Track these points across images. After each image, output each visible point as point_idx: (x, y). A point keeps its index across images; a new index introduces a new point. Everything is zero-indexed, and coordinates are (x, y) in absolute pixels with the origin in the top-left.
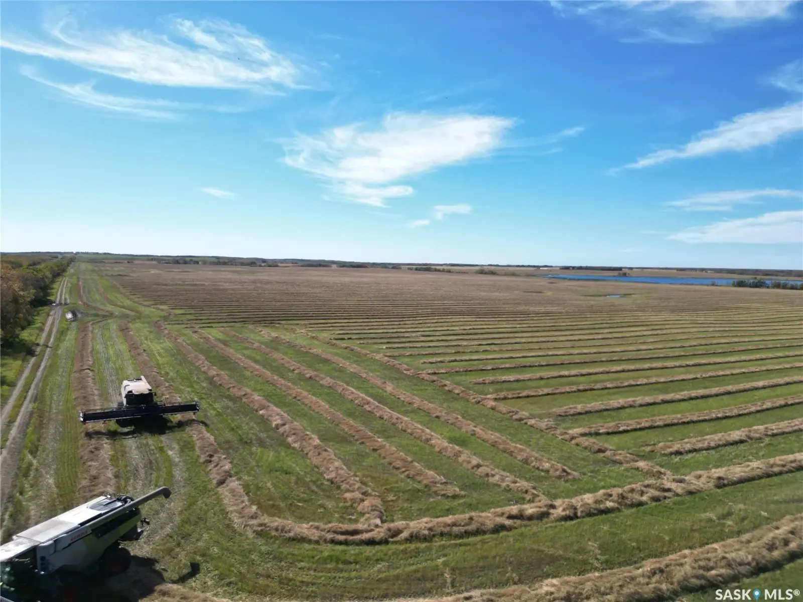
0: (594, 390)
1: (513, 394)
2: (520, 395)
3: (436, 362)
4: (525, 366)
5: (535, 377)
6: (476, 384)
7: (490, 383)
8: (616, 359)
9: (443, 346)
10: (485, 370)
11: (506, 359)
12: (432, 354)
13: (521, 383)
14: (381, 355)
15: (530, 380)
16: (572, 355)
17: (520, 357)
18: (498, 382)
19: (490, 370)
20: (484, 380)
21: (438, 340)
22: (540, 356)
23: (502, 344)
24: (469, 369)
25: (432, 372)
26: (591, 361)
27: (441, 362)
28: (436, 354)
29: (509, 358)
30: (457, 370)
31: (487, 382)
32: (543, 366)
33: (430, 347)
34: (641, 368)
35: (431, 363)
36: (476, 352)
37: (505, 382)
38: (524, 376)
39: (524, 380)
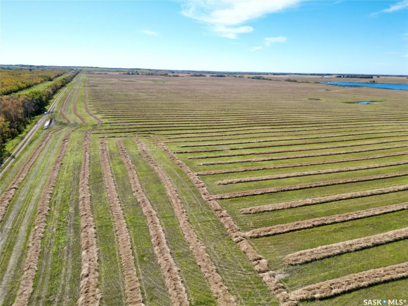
1: (265, 231)
3: (228, 184)
4: (284, 191)
5: (287, 207)
6: (244, 214)
7: (254, 213)
8: (350, 180)
9: (239, 162)
10: (256, 195)
11: (275, 179)
12: (229, 173)
13: (276, 213)
14: (196, 174)
15: (283, 209)
16: (321, 174)
17: (284, 178)
18: (260, 212)
19: (259, 194)
20: (250, 210)
21: (239, 155)
22: (298, 176)
23: (278, 159)
24: (245, 194)
25: (220, 197)
26: (332, 183)
27: (231, 183)
28: (231, 172)
29: (277, 178)
30: (237, 195)
31: (252, 212)
32: (297, 189)
33: (230, 163)
34: (365, 194)
35: (224, 184)
36: (258, 170)
37: (264, 211)
38: (280, 204)
39: (279, 210)
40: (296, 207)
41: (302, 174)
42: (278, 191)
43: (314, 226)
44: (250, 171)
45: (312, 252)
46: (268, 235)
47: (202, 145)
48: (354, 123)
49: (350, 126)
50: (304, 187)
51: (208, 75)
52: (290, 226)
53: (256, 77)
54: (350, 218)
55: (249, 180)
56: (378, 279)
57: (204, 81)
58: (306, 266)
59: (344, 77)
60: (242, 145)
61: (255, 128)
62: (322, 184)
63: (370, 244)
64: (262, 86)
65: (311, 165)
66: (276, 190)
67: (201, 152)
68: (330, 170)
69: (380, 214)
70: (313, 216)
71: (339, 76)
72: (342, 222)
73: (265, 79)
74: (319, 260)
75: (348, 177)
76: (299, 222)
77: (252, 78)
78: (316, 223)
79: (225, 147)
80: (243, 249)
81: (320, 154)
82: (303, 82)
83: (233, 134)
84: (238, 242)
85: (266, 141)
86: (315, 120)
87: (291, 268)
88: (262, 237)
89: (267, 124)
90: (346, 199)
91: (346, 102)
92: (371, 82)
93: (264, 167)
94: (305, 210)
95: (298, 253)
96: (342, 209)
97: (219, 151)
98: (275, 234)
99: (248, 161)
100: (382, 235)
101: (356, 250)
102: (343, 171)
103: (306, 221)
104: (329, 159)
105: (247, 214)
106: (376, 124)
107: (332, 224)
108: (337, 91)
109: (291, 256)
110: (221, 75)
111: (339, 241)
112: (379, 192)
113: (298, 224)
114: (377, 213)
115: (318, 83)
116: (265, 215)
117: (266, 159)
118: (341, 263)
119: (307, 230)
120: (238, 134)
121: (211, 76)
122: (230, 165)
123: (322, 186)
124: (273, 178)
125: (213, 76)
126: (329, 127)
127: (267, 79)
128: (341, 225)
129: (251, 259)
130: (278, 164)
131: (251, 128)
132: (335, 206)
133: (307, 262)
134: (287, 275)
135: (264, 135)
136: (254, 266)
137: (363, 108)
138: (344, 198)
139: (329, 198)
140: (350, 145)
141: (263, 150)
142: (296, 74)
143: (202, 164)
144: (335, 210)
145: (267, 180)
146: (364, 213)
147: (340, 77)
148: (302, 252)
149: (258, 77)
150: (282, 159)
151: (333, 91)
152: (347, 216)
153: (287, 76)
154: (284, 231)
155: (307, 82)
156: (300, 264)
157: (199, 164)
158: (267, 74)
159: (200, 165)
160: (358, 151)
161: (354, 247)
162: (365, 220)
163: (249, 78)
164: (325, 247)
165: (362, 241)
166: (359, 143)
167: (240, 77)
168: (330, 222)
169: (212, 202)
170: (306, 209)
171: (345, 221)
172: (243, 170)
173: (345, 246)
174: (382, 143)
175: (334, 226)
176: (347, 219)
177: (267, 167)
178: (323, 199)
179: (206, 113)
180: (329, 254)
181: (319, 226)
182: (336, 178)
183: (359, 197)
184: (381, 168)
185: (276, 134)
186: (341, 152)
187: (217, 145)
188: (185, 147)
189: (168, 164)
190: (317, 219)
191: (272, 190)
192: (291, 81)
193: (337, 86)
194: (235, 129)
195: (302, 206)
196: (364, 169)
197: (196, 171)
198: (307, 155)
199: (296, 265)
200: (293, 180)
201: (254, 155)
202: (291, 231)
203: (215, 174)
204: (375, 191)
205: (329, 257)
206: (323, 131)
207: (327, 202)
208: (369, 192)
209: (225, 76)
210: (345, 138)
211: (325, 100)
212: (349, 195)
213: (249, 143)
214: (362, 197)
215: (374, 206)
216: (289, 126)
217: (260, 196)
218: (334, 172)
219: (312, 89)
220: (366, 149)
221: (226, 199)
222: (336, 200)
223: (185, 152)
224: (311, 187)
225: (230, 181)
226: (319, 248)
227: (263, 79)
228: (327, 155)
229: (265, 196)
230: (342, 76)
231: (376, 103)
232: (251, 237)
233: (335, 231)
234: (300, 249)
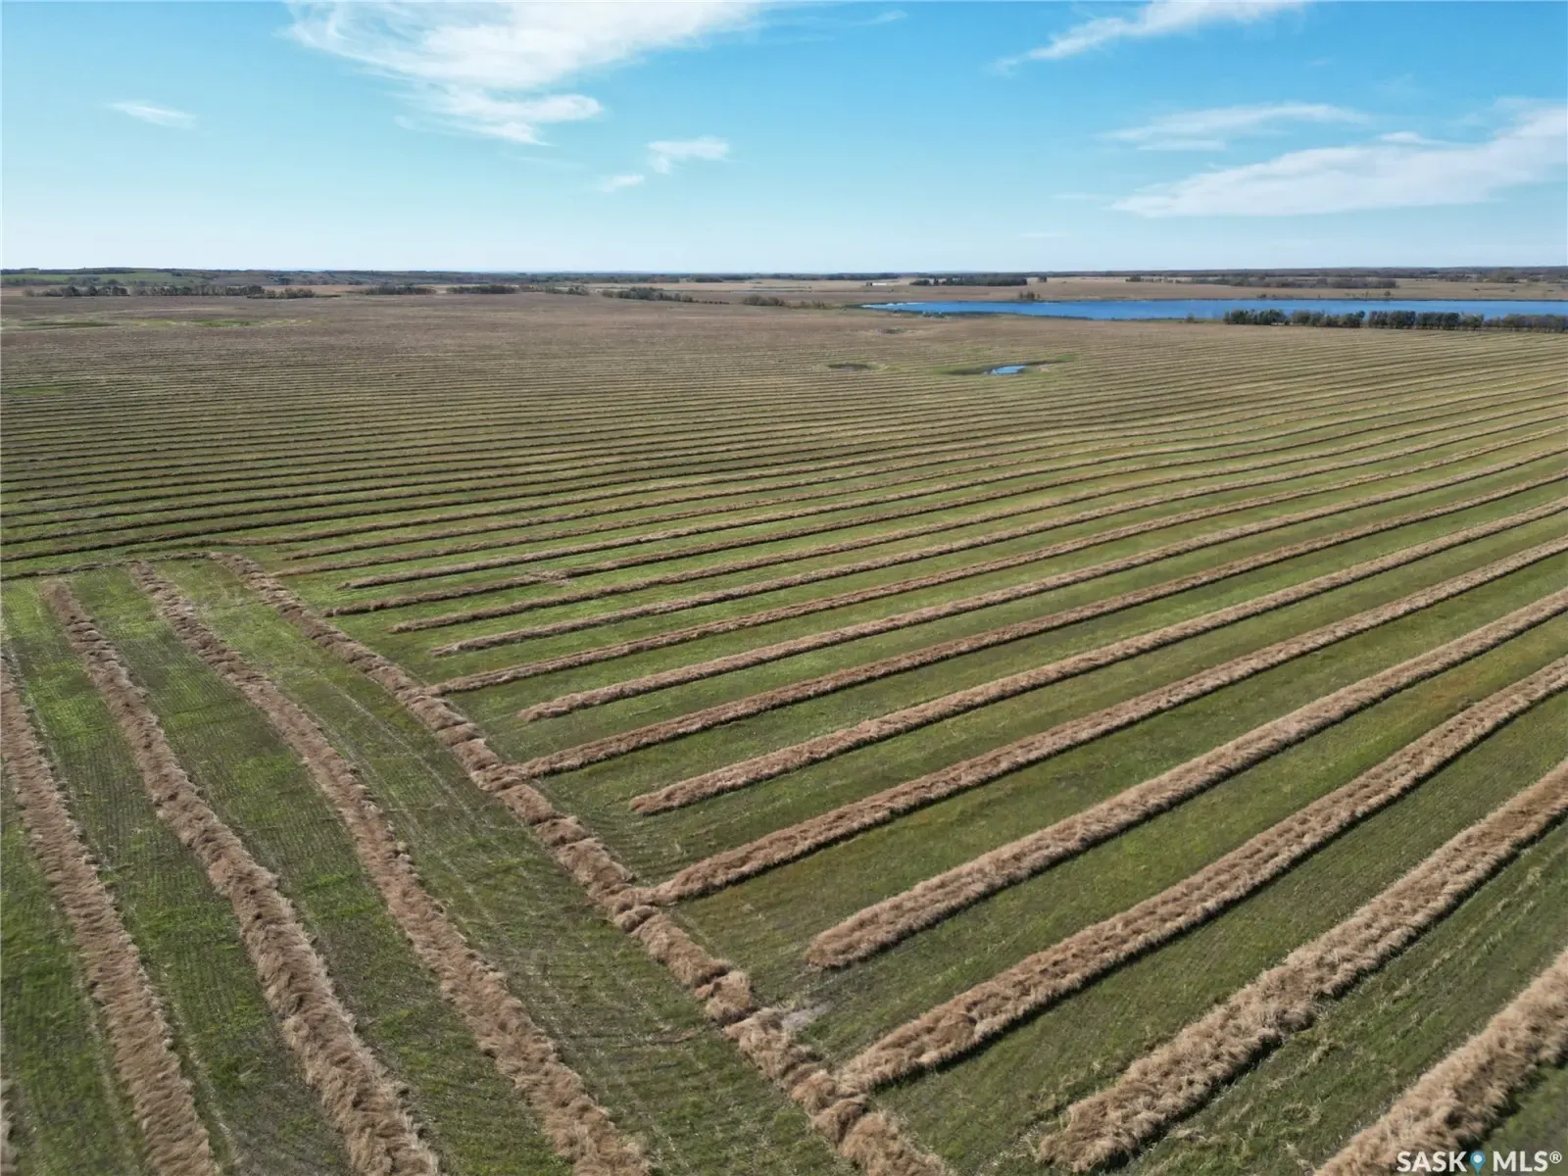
0: (930, 802)
1: (729, 866)
2: (746, 869)
3: (571, 710)
4: (783, 705)
5: (796, 761)
6: (646, 814)
7: (682, 806)
8: (992, 638)
9: (608, 621)
10: (684, 735)
11: (746, 667)
12: (571, 667)
13: (761, 793)
14: (435, 688)
15: (786, 771)
16: (897, 628)
17: (778, 658)
18: (706, 797)
19: (697, 732)
20: (668, 797)
21: (603, 594)
22: (826, 645)
23: (751, 594)
24: (644, 740)
25: (546, 768)
26: (936, 655)
27: (584, 706)
28: (581, 664)
29: (755, 664)
30: (613, 749)
31: (675, 803)
32: (825, 693)
33: (574, 629)
34: (1042, 679)
35: (557, 715)
36: (683, 641)
37: (721, 791)
38: (773, 756)
39: (771, 777)
40: (830, 756)
41: (837, 637)
42: (760, 711)
43: (895, 814)
44: (652, 648)
45: (897, 907)
46: (743, 879)
47: (446, 568)
48: (983, 442)
49: (973, 453)
50: (847, 680)
51: (441, 289)
52: (814, 829)
53: (634, 290)
54: (1004, 765)
55: (652, 684)
56: (1110, 955)
57: (427, 311)
58: (883, 962)
59: (936, 283)
60: (610, 553)
61: (652, 485)
62: (905, 663)
63: (1072, 844)
64: (661, 326)
65: (864, 600)
66: (753, 708)
67: (447, 598)
68: (927, 612)
69: (1092, 740)
70: (888, 780)
71: (923, 281)
72: (984, 783)
73: (668, 299)
74: (922, 929)
75: (982, 627)
76: (843, 809)
77: (621, 295)
78: (900, 803)
79: (547, 571)
80: (653, 951)
81: (887, 559)
82: (804, 306)
83: (572, 514)
84: (634, 925)
85: (699, 532)
86: (861, 440)
87: (833, 979)
88: (720, 888)
89: (697, 469)
90: (985, 704)
91: (952, 369)
92: (1021, 296)
93: (701, 628)
94: (861, 762)
95: (851, 921)
96: (978, 740)
97: (522, 585)
98: (765, 870)
99: (641, 615)
100: (1105, 806)
101: (1035, 873)
102: (967, 610)
103: (865, 802)
104: (920, 575)
105: (656, 813)
106: (1051, 438)
107: (950, 795)
108: (920, 333)
109: (829, 939)
110: (494, 287)
111: (976, 850)
112: (1083, 665)
113: (840, 817)
114: (1084, 735)
115: (858, 307)
116: (722, 805)
117: (708, 596)
118: (992, 927)
119: (872, 834)
120: (592, 515)
121: (455, 291)
122: (574, 639)
123: (906, 670)
124: (741, 663)
125: (462, 291)
126: (908, 463)
127: (677, 299)
128: (980, 795)
129: (687, 980)
130: (752, 610)
131: (641, 487)
132: (955, 731)
133: (884, 948)
134: (822, 1009)
135: (688, 508)
136: (703, 1002)
137: (1007, 386)
138: (979, 699)
139: (932, 709)
140: (979, 517)
141: (693, 568)
142: (777, 277)
143: (455, 647)
144: (953, 748)
145: (720, 673)
146: (1047, 743)
147: (926, 283)
148: (865, 913)
149: (643, 290)
150: (765, 591)
151: (908, 334)
152: (996, 760)
153: (747, 286)
154: (797, 850)
155: (819, 306)
156: (863, 960)
157: (446, 647)
158: (674, 278)
159: (448, 653)
160: (1005, 534)
161: (1027, 863)
162: (1051, 766)
163: (607, 294)
164: (935, 880)
165: (1047, 839)
166: (1007, 507)
167: (571, 292)
168: (943, 790)
169: (514, 791)
170: (863, 758)
171: (990, 779)
172: (626, 649)
173: (1000, 864)
174: (1074, 501)
175: (959, 805)
176: (995, 771)
177: (713, 626)
178: (913, 715)
179: (449, 440)
180: (954, 903)
181: (910, 810)
182: (947, 637)
183: (1024, 690)
184: (1081, 586)
185: (731, 502)
186: (956, 545)
187: (512, 564)
188: (376, 584)
189: (307, 663)
190: (902, 787)
191: (741, 708)
192: (764, 304)
193: (920, 318)
194: (579, 496)
195: (849, 749)
196: (1032, 594)
197: (433, 680)
198: (844, 568)
199: (848, 965)
200: (807, 661)
201: (662, 588)
202: (819, 846)
203: (515, 679)
204: (1069, 663)
205: (952, 912)
206: (891, 477)
207: (929, 722)
208: (1051, 669)
209: (512, 291)
210: (962, 496)
211: (883, 366)
212: (993, 688)
213: (639, 542)
214: (1034, 687)
215: (1075, 712)
216: (775, 471)
217: (699, 738)
218: (940, 617)
219: (838, 328)
220: (1031, 527)
221: (571, 769)
222: (956, 713)
223: (377, 608)
224: (870, 679)
225: (579, 697)
226: (919, 888)
227: (662, 297)
228: (911, 560)
229: (719, 734)
230: (932, 281)
231: (1044, 369)
232: (680, 898)
233: (965, 819)
234: (856, 908)
